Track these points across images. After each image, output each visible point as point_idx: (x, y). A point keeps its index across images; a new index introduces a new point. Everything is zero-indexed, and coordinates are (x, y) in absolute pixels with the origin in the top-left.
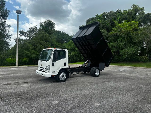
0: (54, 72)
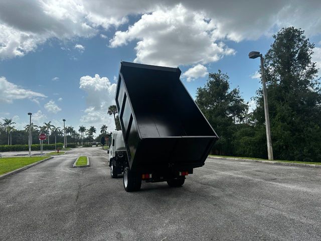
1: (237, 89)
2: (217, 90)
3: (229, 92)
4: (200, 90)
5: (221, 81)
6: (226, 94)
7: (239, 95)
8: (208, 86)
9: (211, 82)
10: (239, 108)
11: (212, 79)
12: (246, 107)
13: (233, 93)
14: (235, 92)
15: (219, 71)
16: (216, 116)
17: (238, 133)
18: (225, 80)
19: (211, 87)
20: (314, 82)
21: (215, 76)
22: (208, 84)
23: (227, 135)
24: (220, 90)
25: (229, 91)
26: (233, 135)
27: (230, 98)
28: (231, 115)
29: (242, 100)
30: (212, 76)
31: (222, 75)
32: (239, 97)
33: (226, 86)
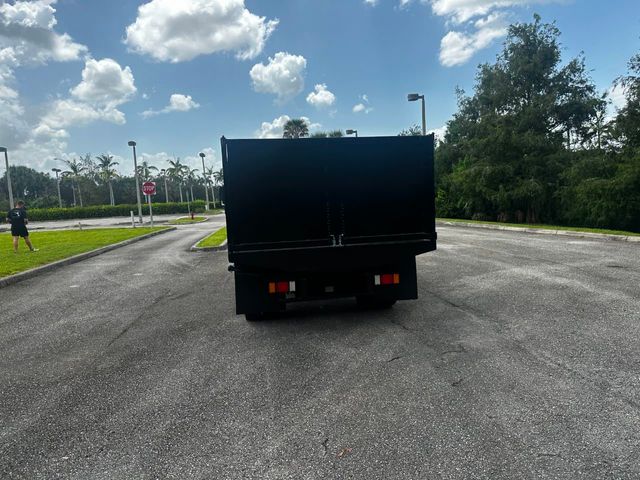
1: (580, 60)
2: (526, 67)
3: (559, 71)
4: (486, 70)
5: (540, 42)
6: (551, 76)
7: (585, 75)
8: (506, 57)
9: (513, 48)
10: (581, 109)
11: (516, 40)
12: (600, 104)
13: (568, 72)
14: (574, 68)
16: (522, 131)
17: (573, 171)
18: (550, 40)
19: (512, 60)
21: (523, 30)
22: (506, 54)
23: (547, 174)
24: (535, 65)
25: (559, 67)
26: (562, 176)
27: (561, 84)
28: (559, 128)
29: (590, 89)
30: (516, 31)
31: (542, 28)
32: (582, 82)
33: (550, 56)
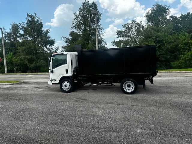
0: (55, 80)
1: (49, 30)
11: (30, 19)
15: (35, 14)
20: (101, 34)
21: (31, 16)
